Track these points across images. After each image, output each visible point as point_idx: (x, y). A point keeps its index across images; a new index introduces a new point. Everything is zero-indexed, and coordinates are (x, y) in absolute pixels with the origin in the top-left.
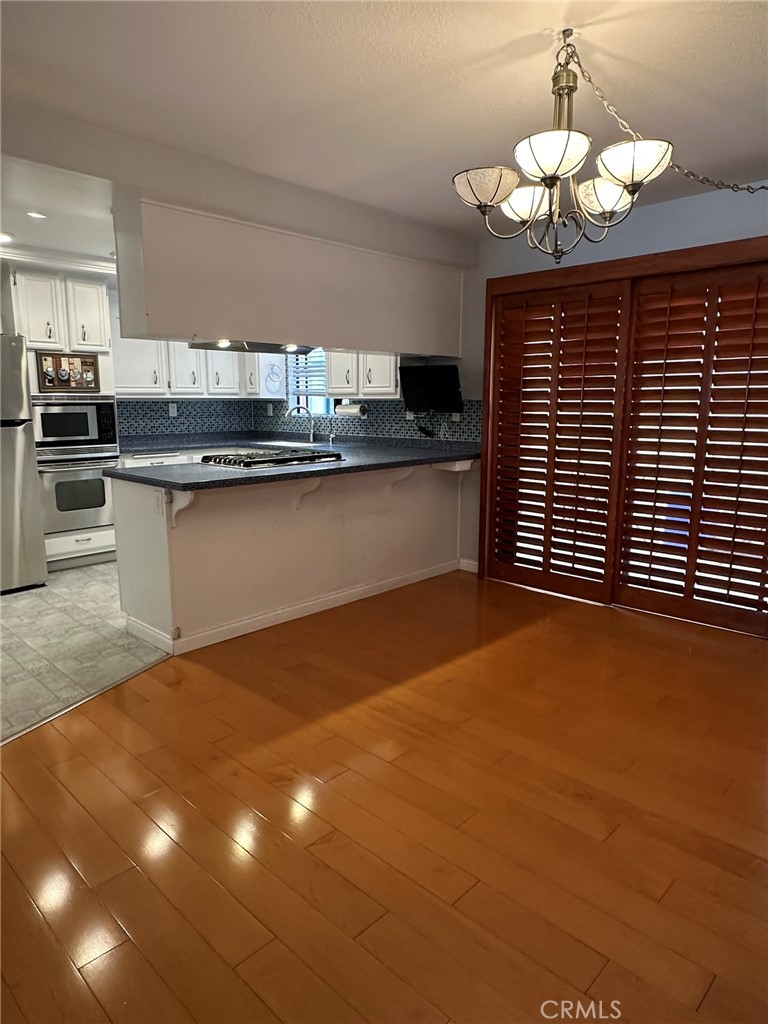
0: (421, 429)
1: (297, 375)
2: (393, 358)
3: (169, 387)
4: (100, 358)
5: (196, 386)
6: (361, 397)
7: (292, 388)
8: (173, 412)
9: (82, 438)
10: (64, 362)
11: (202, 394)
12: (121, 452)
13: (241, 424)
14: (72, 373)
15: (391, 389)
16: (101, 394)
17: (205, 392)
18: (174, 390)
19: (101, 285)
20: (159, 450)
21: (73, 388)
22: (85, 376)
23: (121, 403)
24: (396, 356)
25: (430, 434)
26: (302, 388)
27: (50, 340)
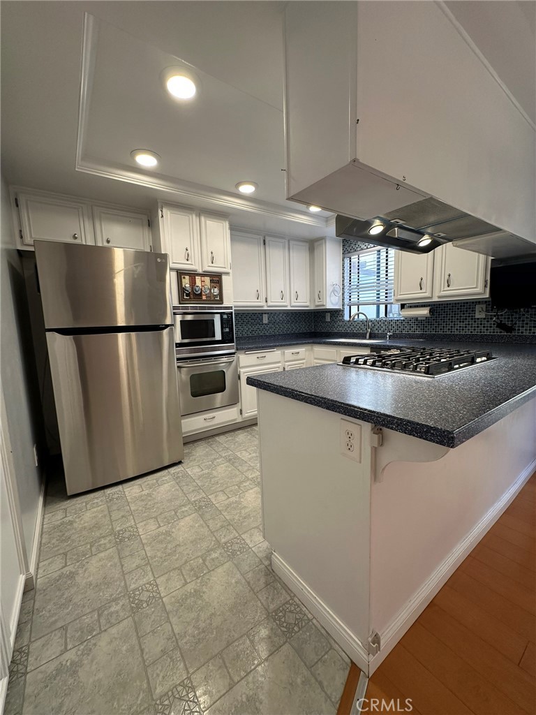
0: (500, 325)
3: (266, 301)
4: (224, 277)
5: (283, 301)
6: (435, 299)
7: (347, 301)
8: (265, 320)
9: (208, 339)
10: (198, 280)
11: (286, 306)
12: (237, 349)
13: (306, 327)
14: (203, 289)
15: (480, 289)
16: (224, 305)
17: (289, 305)
18: (269, 303)
19: (225, 220)
20: (263, 347)
21: (204, 301)
22: (212, 291)
23: (237, 313)
25: (509, 329)
26: (354, 299)
27: (188, 262)
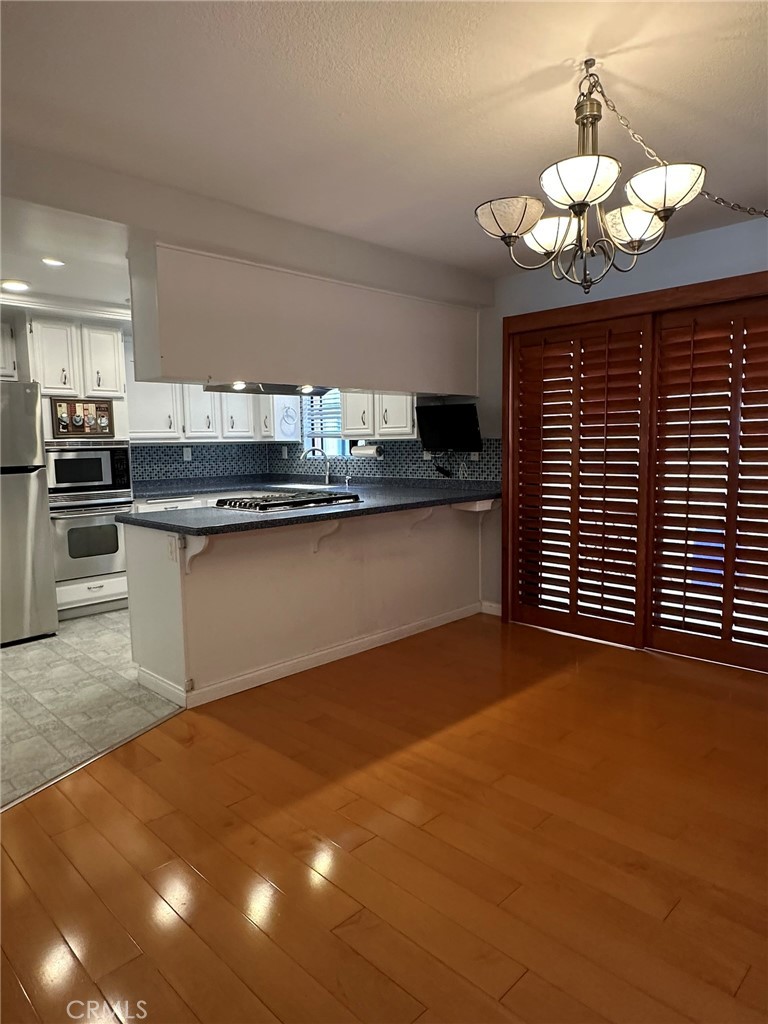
0: (439, 469)
1: (313, 417)
2: (409, 398)
3: (184, 431)
4: (114, 403)
5: (211, 430)
6: (377, 437)
7: (307, 430)
8: (187, 456)
9: (96, 483)
10: (79, 408)
11: (216, 438)
12: (135, 497)
13: (256, 467)
14: (86, 419)
15: (408, 430)
16: (115, 439)
17: (220, 436)
18: (188, 434)
19: (117, 331)
20: (173, 495)
21: (87, 434)
22: (99, 421)
23: (135, 448)
24: (413, 396)
25: (447, 474)
26: (317, 430)
27: (65, 386)
